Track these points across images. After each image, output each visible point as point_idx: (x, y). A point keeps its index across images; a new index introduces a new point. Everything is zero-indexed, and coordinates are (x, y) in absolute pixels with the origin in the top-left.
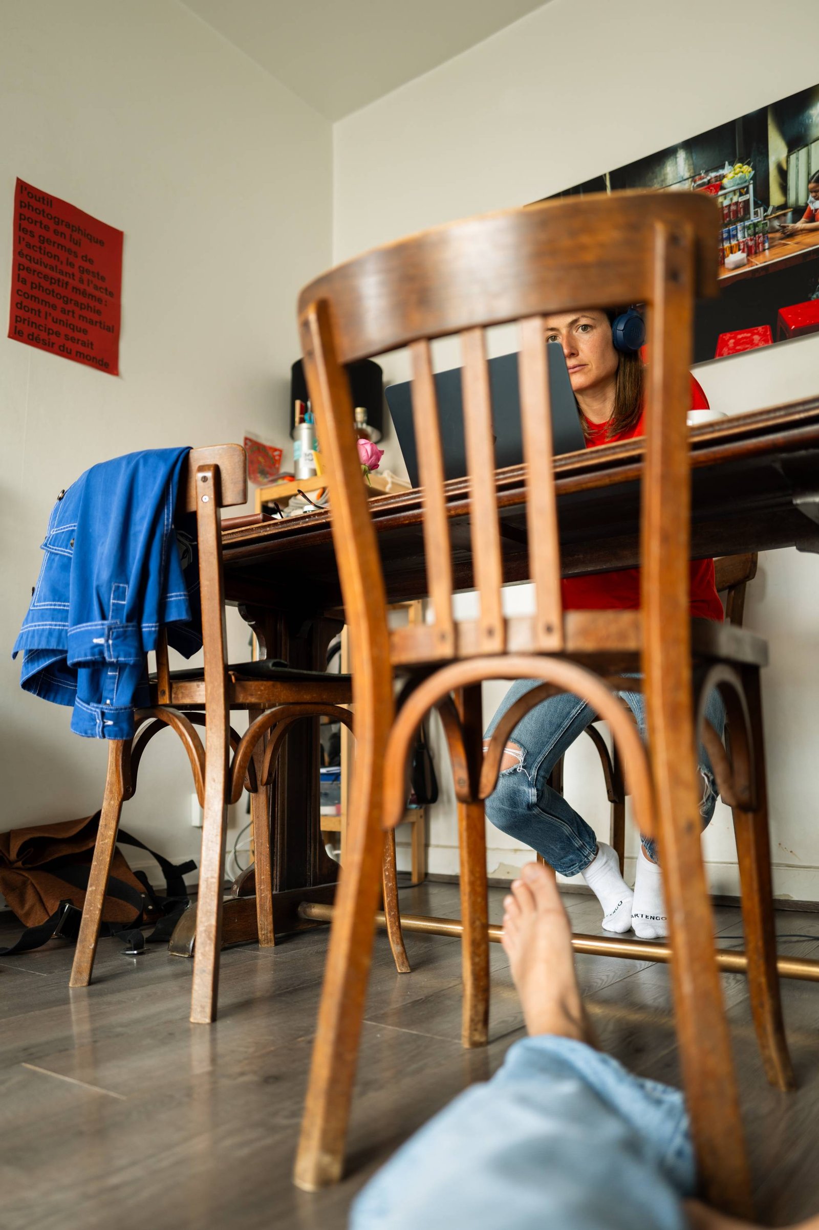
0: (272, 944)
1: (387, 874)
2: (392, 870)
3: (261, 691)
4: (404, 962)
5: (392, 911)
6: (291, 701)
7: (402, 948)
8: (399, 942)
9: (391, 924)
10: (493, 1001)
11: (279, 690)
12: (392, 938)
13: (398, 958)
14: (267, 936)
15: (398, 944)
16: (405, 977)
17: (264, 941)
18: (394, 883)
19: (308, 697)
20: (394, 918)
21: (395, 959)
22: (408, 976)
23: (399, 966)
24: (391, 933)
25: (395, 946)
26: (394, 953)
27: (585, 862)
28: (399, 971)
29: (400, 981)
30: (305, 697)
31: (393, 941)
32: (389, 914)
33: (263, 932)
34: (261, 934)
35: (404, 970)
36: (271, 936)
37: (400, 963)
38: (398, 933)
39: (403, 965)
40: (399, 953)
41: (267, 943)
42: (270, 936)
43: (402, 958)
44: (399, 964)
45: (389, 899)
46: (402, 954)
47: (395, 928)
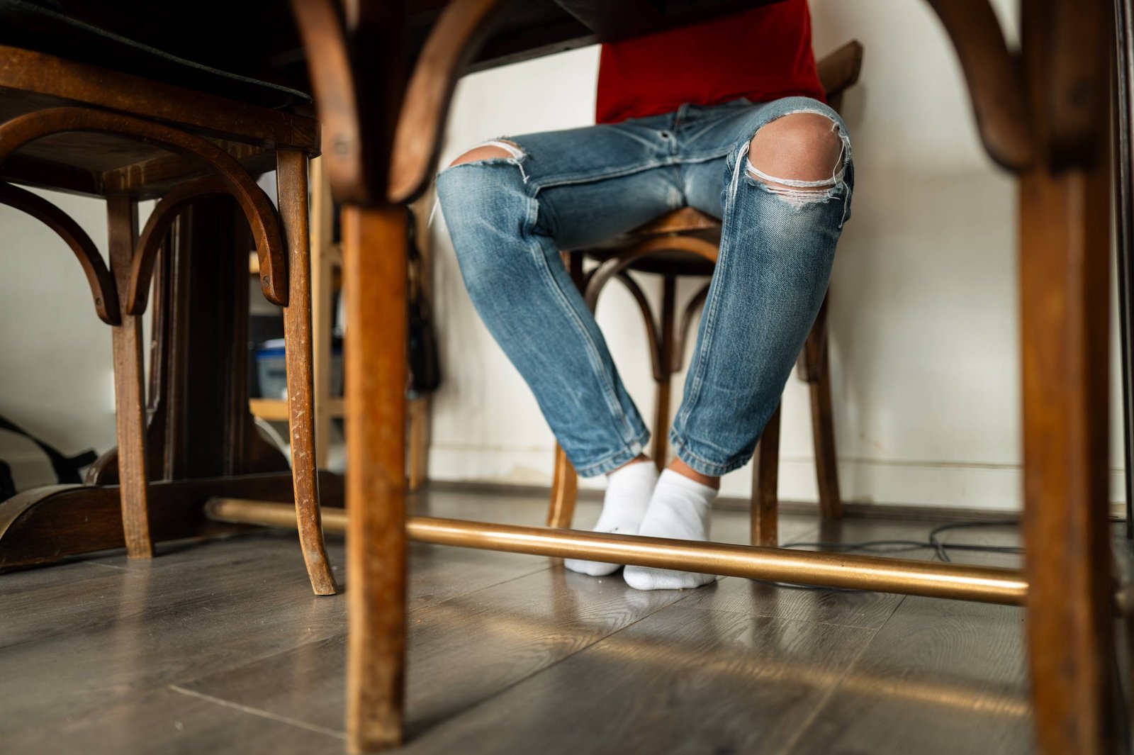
0: (148, 555)
1: (297, 437)
2: (307, 431)
3: (11, 64)
4: (324, 578)
5: (304, 496)
6: (86, 100)
7: (321, 556)
8: (317, 547)
9: (302, 518)
10: (413, 656)
11: (57, 71)
12: (304, 541)
13: (314, 571)
14: (139, 543)
15: (313, 549)
16: (325, 603)
17: (136, 549)
18: (309, 452)
19: (127, 102)
20: (309, 509)
21: (310, 573)
22: (332, 600)
23: (316, 585)
24: (303, 532)
25: (309, 552)
26: (307, 565)
27: (624, 453)
28: (316, 593)
29: (317, 607)
30: (120, 99)
31: (306, 545)
32: (301, 503)
33: (132, 537)
34: (130, 539)
35: (324, 591)
36: (146, 542)
37: (318, 580)
38: (315, 532)
39: (322, 584)
40: (315, 564)
41: (140, 553)
42: (144, 543)
43: (321, 572)
44: (315, 581)
45: (299, 478)
46: (321, 566)
47: (309, 525)
